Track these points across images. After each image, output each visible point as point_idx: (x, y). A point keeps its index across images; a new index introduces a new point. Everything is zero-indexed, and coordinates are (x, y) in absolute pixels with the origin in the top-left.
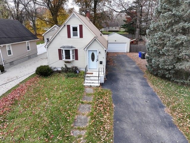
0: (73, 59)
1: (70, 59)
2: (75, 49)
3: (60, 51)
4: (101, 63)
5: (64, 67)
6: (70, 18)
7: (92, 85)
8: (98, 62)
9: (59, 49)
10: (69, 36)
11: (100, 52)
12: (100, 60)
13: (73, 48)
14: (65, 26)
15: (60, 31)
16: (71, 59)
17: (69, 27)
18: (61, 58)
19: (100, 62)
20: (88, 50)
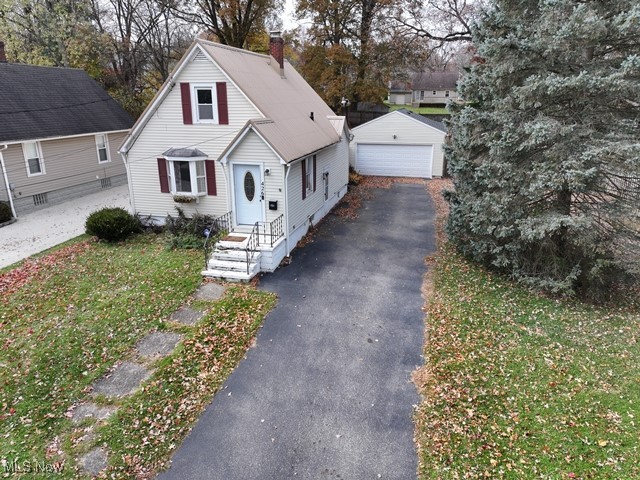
0: (199, 191)
1: (190, 191)
2: (205, 158)
3: (162, 163)
4: (273, 206)
5: (175, 215)
6: (189, 62)
7: (227, 274)
8: (265, 204)
9: (159, 160)
10: (188, 119)
11: (267, 171)
12: (270, 197)
13: (200, 156)
14: (173, 85)
15: (161, 102)
16: (194, 192)
17: (185, 88)
18: (165, 188)
19: (271, 203)
20: (231, 163)
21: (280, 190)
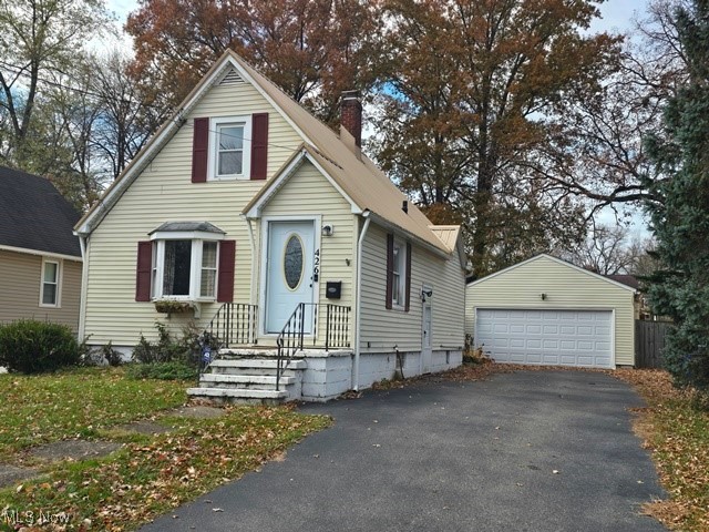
4: (334, 291)
10: (199, 175)
12: (329, 276)
13: (212, 232)
15: (159, 150)
16: (194, 295)
20: (266, 219)
21: (348, 262)
